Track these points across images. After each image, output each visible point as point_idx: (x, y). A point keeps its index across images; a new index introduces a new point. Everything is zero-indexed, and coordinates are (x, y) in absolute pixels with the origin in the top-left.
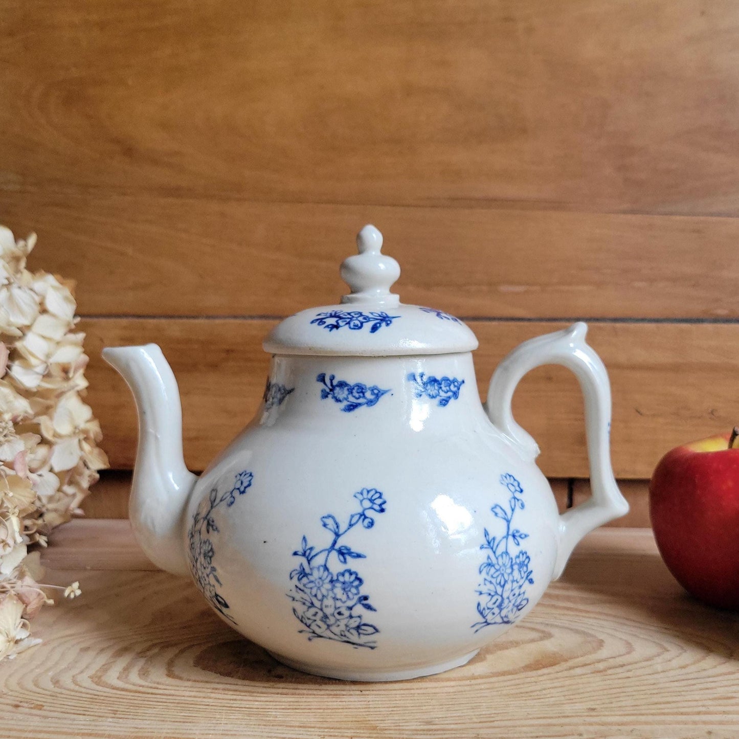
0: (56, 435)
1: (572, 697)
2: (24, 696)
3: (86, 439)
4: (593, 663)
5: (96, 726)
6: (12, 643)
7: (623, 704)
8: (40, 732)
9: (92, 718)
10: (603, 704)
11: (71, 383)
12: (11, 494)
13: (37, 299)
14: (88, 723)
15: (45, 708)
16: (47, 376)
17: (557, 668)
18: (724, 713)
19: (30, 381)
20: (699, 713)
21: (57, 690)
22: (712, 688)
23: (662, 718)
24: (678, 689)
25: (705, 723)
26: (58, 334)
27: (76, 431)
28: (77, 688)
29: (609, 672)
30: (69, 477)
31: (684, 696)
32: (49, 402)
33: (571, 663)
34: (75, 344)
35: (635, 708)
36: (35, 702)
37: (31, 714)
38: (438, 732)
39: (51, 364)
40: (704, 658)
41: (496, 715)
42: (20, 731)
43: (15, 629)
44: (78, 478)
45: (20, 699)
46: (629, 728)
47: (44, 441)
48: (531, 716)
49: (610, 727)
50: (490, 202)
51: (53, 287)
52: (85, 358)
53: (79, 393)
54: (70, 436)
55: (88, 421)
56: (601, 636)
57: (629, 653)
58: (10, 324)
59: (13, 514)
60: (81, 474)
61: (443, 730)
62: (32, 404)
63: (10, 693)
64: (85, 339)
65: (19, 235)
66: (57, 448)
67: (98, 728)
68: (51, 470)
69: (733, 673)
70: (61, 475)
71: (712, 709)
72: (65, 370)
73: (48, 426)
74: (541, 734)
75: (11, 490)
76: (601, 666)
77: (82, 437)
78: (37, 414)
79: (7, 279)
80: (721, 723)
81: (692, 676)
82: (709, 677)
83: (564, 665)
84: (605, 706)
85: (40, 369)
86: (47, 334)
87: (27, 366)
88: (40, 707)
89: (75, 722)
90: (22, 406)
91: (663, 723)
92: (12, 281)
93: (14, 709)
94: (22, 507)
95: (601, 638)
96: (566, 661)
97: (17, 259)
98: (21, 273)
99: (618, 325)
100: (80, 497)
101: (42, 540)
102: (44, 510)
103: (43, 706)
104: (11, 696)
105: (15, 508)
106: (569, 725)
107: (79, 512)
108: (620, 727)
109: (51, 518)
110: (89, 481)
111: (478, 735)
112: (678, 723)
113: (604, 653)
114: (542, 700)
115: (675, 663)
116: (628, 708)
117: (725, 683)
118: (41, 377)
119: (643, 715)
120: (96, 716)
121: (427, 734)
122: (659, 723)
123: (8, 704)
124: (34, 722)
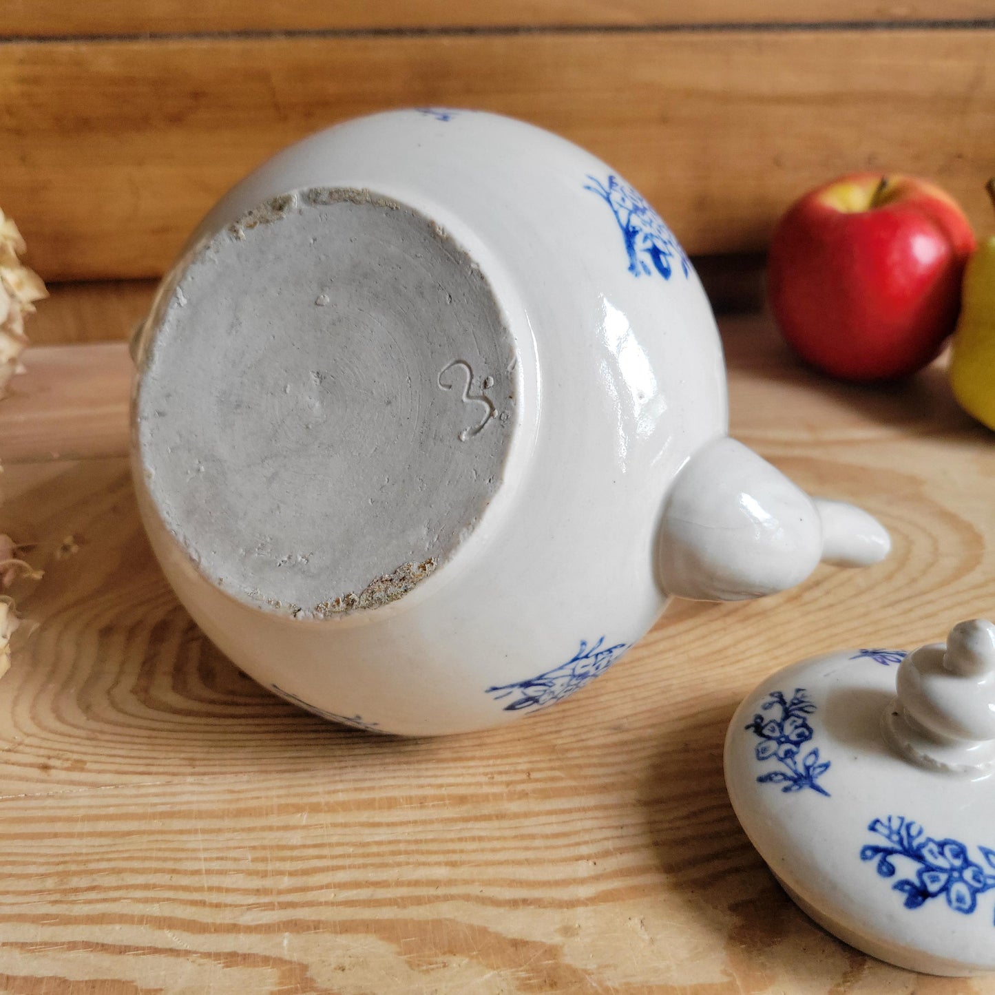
5: (174, 794)
8: (98, 818)
15: (89, 766)
21: (93, 725)
28: (121, 717)
36: (70, 755)
42: (68, 819)
45: (45, 752)
88: (81, 765)
89: (143, 791)
93: (42, 775)
103: (84, 762)
123: (32, 765)
124: (83, 799)
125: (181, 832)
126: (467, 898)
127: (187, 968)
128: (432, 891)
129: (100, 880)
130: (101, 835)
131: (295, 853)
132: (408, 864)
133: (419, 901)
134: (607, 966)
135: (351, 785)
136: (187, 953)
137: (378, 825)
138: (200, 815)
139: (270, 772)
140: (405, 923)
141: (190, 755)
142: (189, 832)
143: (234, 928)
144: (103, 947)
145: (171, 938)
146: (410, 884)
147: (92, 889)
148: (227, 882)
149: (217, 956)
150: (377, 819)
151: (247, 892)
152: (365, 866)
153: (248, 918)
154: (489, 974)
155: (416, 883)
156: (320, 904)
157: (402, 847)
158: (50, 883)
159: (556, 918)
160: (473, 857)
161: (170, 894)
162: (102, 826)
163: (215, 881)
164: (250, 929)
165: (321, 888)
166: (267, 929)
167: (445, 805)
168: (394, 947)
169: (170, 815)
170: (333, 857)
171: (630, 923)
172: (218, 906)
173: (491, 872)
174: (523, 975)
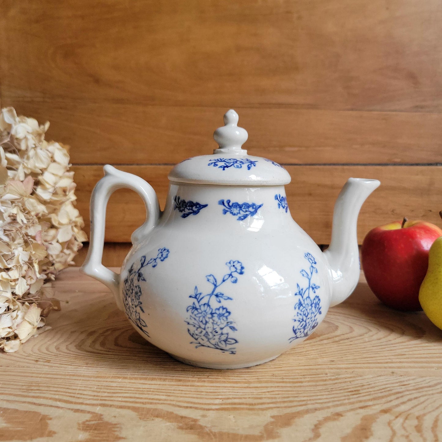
0: (60, 224)
1: (322, 355)
2: (41, 356)
3: (76, 226)
4: (333, 337)
5: (77, 371)
6: (35, 329)
7: (349, 358)
8: (48, 374)
9: (75, 367)
10: (338, 358)
11: (67, 197)
12: (34, 252)
13: (50, 155)
14: (73, 369)
16: (55, 193)
17: (314, 340)
18: (400, 362)
19: (46, 196)
20: (387, 363)
21: (58, 352)
22: (394, 350)
23: (369, 365)
24: (377, 350)
25: (390, 367)
26: (61, 173)
27: (71, 222)
28: (68, 352)
29: (341, 342)
30: (67, 245)
31: (380, 354)
32: (56, 207)
33: (321, 338)
34: (69, 177)
35: (355, 360)
36: (46, 359)
37: (44, 365)
38: (253, 373)
39: (57, 188)
40: (389, 335)
41: (282, 364)
42: (38, 373)
43: (37, 322)
44: (71, 245)
45: (39, 357)
46: (351, 370)
47: (52, 227)
48: (300, 365)
49: (341, 370)
50: (280, 105)
51: (58, 149)
52: (74, 185)
53: (72, 203)
54: (67, 224)
55: (77, 217)
56: (337, 324)
57: (351, 332)
58: (35, 167)
59: (35, 263)
60: (73, 244)
61: (255, 372)
62: (47, 208)
63: (34, 354)
64: (74, 175)
65: (41, 123)
66: (60, 231)
67: (78, 372)
68: (58, 242)
69: (405, 342)
70: (62, 244)
71: (394, 360)
72: (65, 191)
73: (55, 219)
74: (306, 374)
75: (34, 250)
76: (337, 339)
77: (73, 225)
78: (50, 213)
79: (35, 144)
80: (399, 368)
81: (384, 344)
82: (392, 344)
83: (318, 339)
84: (339, 359)
85: (51, 190)
86: (55, 172)
87: (45, 189)
88: (49, 361)
89: (66, 369)
90: (42, 209)
91: (370, 368)
92: (37, 145)
93: (35, 363)
94: (40, 259)
95: (337, 325)
96: (319, 336)
97: (39, 135)
98: (42, 142)
99: (346, 167)
100: (72, 256)
101: (53, 277)
102: (54, 262)
103: (51, 361)
104: (35, 356)
105: (36, 260)
106: (321, 369)
107: (73, 263)
108: (347, 370)
109: (58, 266)
110: (78, 247)
111: (274, 374)
112: (376, 368)
113: (338, 332)
114: (307, 357)
115: (375, 337)
116: (351, 360)
117: (401, 347)
118: (52, 194)
119: (358, 364)
120: (77, 366)
121: (247, 374)
122: (367, 368)
123: (32, 360)
124: (46, 369)
125: (75, 380)
126: (169, 404)
127: (61, 411)
128: (158, 401)
129: (41, 388)
130: (47, 378)
131: (112, 388)
132: (152, 394)
133: (151, 403)
134: (215, 426)
135: (141, 374)
136: (62, 408)
137: (146, 384)
138: (84, 376)
139: (113, 368)
140: (144, 408)
141: (87, 362)
142: (77, 380)
143: (82, 404)
144: (35, 404)
145: (59, 404)
146: (150, 399)
147: (38, 390)
148: (85, 393)
149: (72, 410)
150: (146, 383)
151: (91, 395)
152: (136, 393)
153: (88, 402)
154: (168, 424)
155: (153, 399)
156: (115, 401)
157: (152, 390)
158: (24, 387)
159: (201, 412)
160: (176, 395)
161: (64, 394)
162: (48, 376)
163: (81, 392)
164: (87, 404)
165: (118, 397)
166: (93, 405)
167: (173, 381)
168: (136, 414)
169: (74, 375)
170: (125, 390)
171: (230, 417)
172: (78, 398)
173: (182, 399)
174: (181, 425)
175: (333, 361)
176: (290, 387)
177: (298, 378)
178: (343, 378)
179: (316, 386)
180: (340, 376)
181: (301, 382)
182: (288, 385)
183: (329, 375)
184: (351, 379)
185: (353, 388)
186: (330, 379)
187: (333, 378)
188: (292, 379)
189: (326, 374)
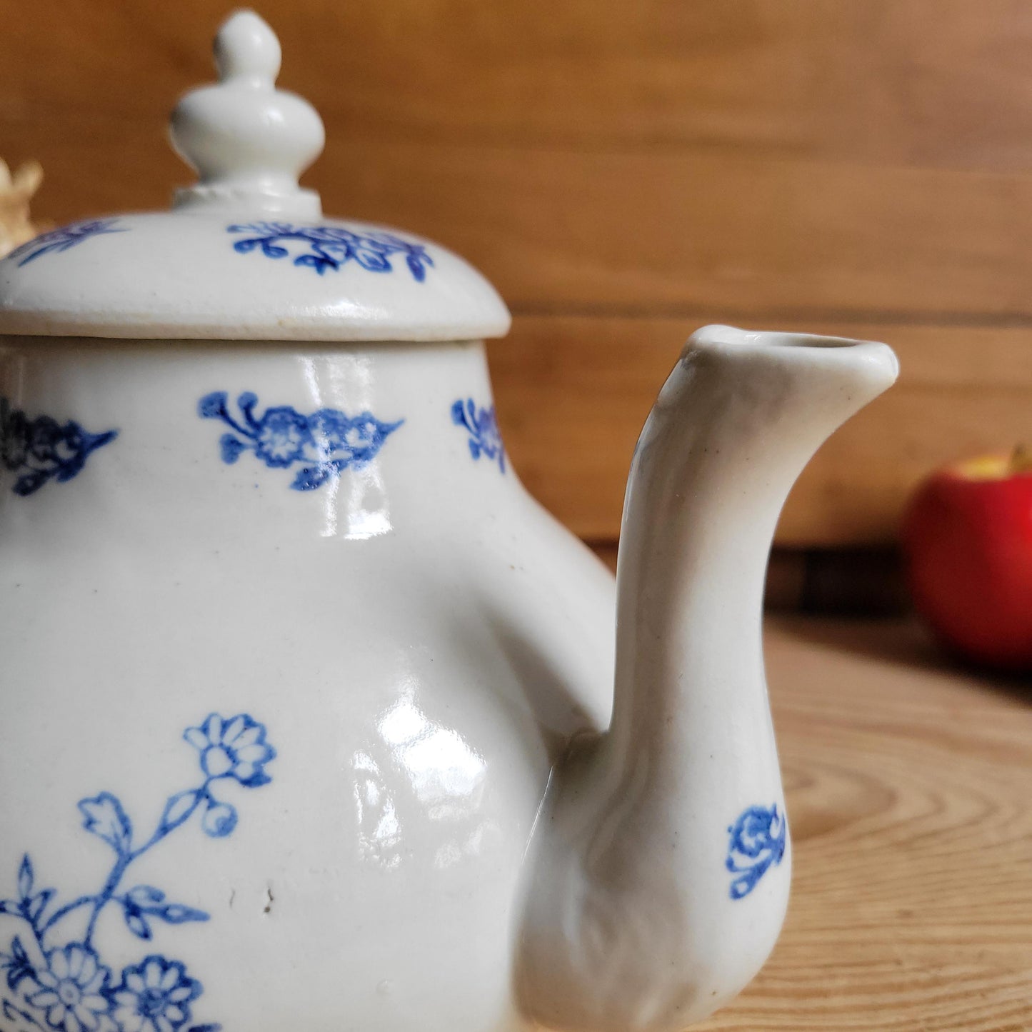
1: (868, 889)
10: (922, 902)
46: (975, 949)
56: (891, 783)
57: (938, 812)
76: (901, 835)
84: (925, 906)
95: (891, 787)
106: (877, 942)
108: (959, 948)
116: (961, 912)
175: (907, 914)
176: (792, 1012)
177: (807, 979)
178: (955, 979)
179: (876, 1008)
180: (944, 973)
181: (824, 994)
182: (784, 1004)
183: (907, 966)
184: (982, 984)
185: (998, 1017)
186: (916, 985)
187: (923, 977)
188: (792, 979)
189: (898, 962)
